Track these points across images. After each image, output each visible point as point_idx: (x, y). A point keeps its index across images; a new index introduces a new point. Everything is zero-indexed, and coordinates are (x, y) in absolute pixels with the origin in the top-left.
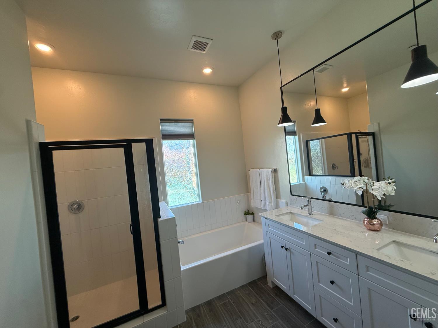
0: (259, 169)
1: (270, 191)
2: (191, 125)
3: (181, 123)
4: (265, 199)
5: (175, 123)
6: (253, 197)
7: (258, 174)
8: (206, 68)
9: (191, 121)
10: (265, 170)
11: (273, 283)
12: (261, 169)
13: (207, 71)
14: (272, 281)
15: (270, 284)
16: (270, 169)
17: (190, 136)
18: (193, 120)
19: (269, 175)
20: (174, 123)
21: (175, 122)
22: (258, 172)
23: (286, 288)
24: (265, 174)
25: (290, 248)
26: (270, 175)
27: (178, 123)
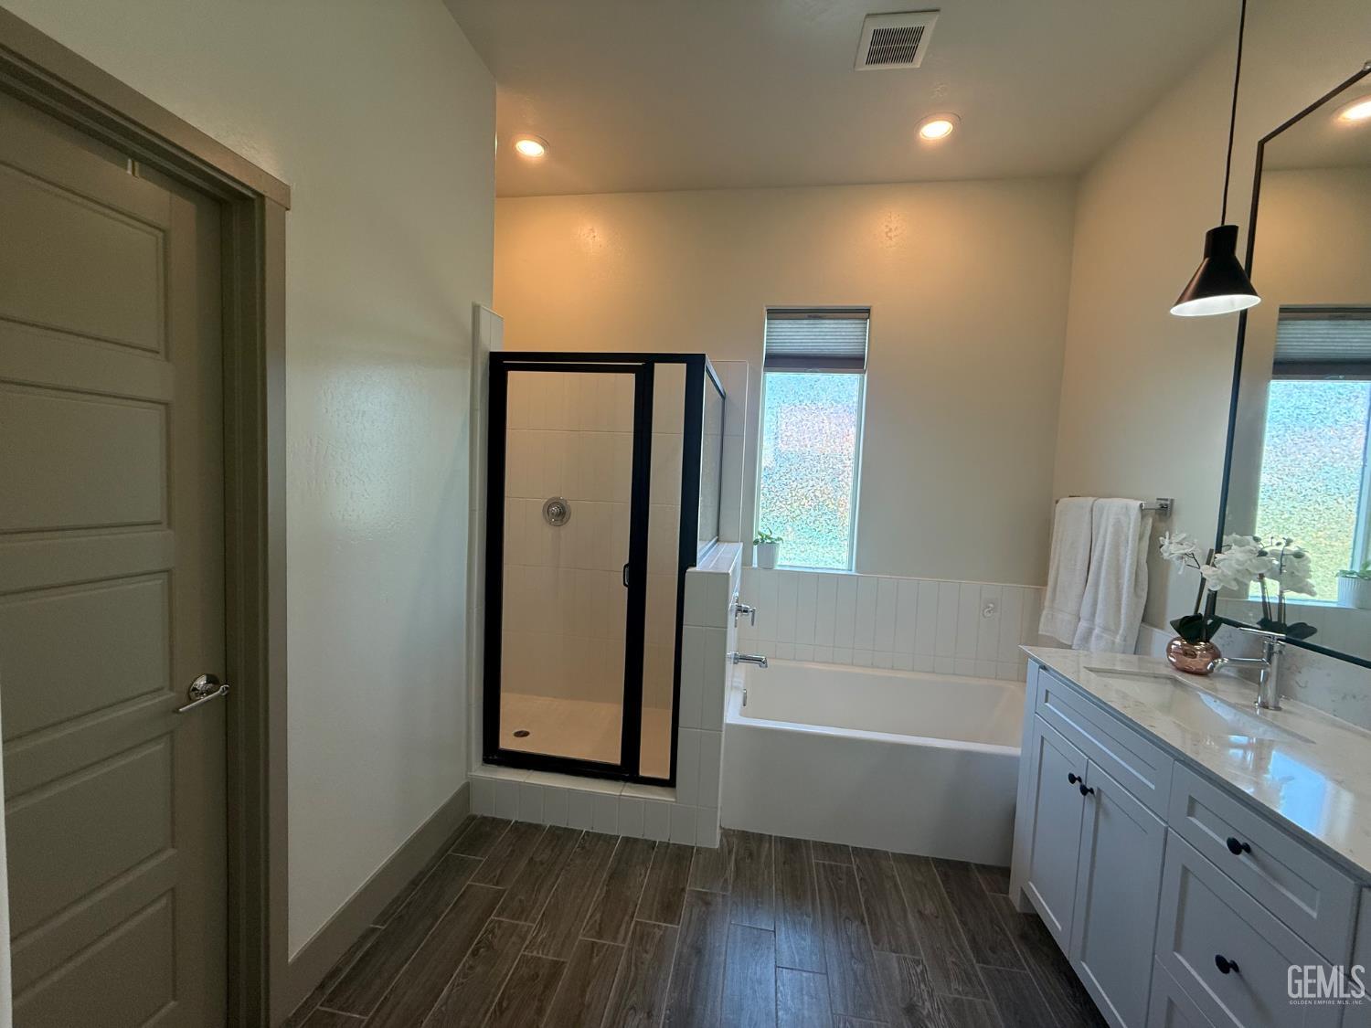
0: (1091, 500)
1: (1118, 587)
2: (862, 326)
3: (827, 321)
4: (1093, 614)
5: (812, 322)
6: (1053, 600)
7: (1087, 517)
8: (933, 121)
9: (863, 313)
10: (1116, 503)
11: (1025, 899)
12: (1102, 501)
13: (936, 130)
14: (1022, 890)
15: (1015, 897)
16: (1137, 499)
17: (851, 362)
18: (868, 311)
19: (1129, 524)
20: (805, 322)
21: (809, 318)
22: (1088, 509)
23: (1060, 928)
24: (1111, 521)
25: (1099, 789)
26: (1131, 526)
27: (817, 321)
